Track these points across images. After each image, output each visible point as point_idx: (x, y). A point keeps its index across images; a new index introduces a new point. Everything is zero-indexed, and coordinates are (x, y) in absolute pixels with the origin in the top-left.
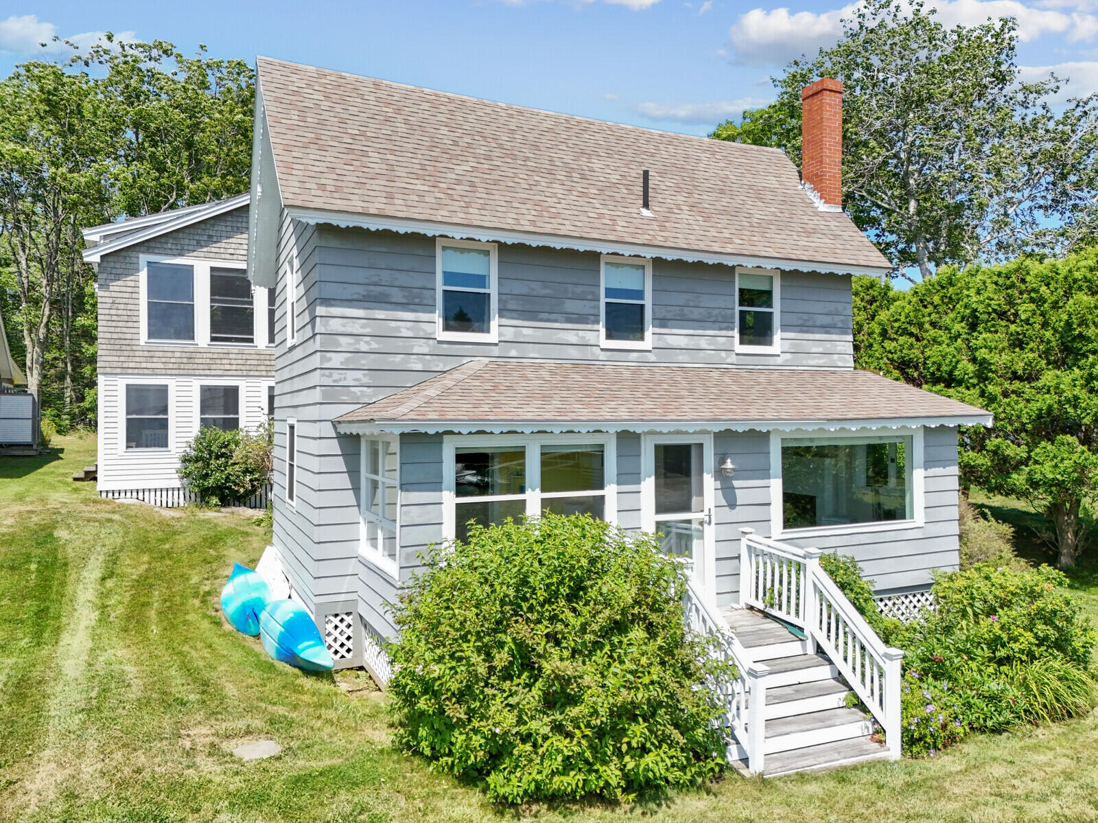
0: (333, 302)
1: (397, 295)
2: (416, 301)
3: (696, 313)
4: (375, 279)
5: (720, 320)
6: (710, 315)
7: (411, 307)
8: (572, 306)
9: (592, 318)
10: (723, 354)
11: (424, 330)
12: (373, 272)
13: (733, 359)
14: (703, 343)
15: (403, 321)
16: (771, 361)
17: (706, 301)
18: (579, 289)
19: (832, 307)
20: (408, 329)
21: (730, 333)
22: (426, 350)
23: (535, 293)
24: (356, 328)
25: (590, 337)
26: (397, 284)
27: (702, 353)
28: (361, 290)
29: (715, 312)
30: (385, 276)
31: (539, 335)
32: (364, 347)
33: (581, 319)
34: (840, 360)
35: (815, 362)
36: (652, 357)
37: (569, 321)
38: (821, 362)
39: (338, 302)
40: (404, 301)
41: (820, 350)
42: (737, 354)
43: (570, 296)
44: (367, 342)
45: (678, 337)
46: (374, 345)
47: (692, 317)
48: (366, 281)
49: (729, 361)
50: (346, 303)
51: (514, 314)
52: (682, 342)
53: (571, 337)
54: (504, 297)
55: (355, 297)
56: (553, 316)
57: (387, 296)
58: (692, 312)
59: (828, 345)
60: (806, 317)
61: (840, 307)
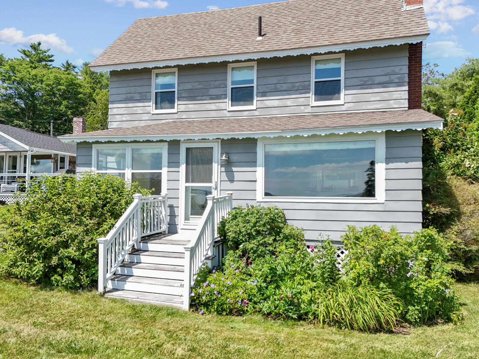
0: (114, 102)
1: (137, 97)
2: (144, 98)
3: (285, 87)
4: (129, 91)
5: (300, 88)
6: (294, 87)
7: (143, 100)
8: (213, 92)
9: (223, 96)
10: (302, 108)
11: (147, 110)
12: (129, 88)
13: (309, 109)
14: (289, 103)
15: (139, 107)
16: (337, 108)
17: (291, 79)
18: (217, 83)
19: (389, 70)
20: (141, 110)
21: (307, 95)
22: (147, 118)
23: (195, 88)
24: (122, 111)
25: (222, 106)
26: (137, 92)
27: (288, 108)
28: (124, 96)
29: (297, 85)
30: (133, 89)
31: (197, 107)
32: (124, 119)
33: (218, 97)
34: (395, 104)
35: (373, 107)
36: (256, 113)
37: (211, 99)
38: (378, 106)
39: (116, 102)
40: (140, 98)
41: (378, 98)
42: (312, 107)
43: (212, 87)
44: (125, 117)
45: (272, 101)
46: (128, 118)
47: (282, 89)
48: (126, 92)
49: (306, 111)
50: (119, 102)
51: (185, 99)
52: (276, 103)
53: (213, 107)
54: (180, 92)
55: (122, 99)
56: (203, 98)
57: (133, 97)
58: (282, 86)
59: (386, 95)
60: (366, 79)
61: (397, 69)
